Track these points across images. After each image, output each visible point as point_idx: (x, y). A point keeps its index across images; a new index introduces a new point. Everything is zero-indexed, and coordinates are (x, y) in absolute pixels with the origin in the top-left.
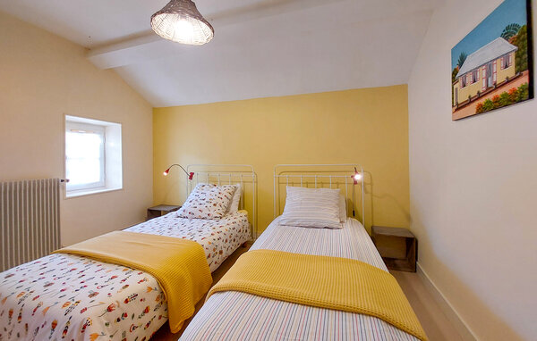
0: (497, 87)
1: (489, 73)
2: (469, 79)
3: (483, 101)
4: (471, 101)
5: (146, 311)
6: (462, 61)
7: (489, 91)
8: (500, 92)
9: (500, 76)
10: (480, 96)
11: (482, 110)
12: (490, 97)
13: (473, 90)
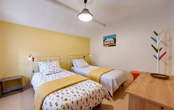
0: (112, 44)
1: (110, 42)
2: (107, 42)
3: (109, 45)
4: (107, 45)
5: (88, 82)
6: (106, 39)
7: (110, 44)
8: (112, 45)
9: (112, 43)
10: (109, 44)
11: (109, 46)
12: (111, 45)
13: (108, 44)
